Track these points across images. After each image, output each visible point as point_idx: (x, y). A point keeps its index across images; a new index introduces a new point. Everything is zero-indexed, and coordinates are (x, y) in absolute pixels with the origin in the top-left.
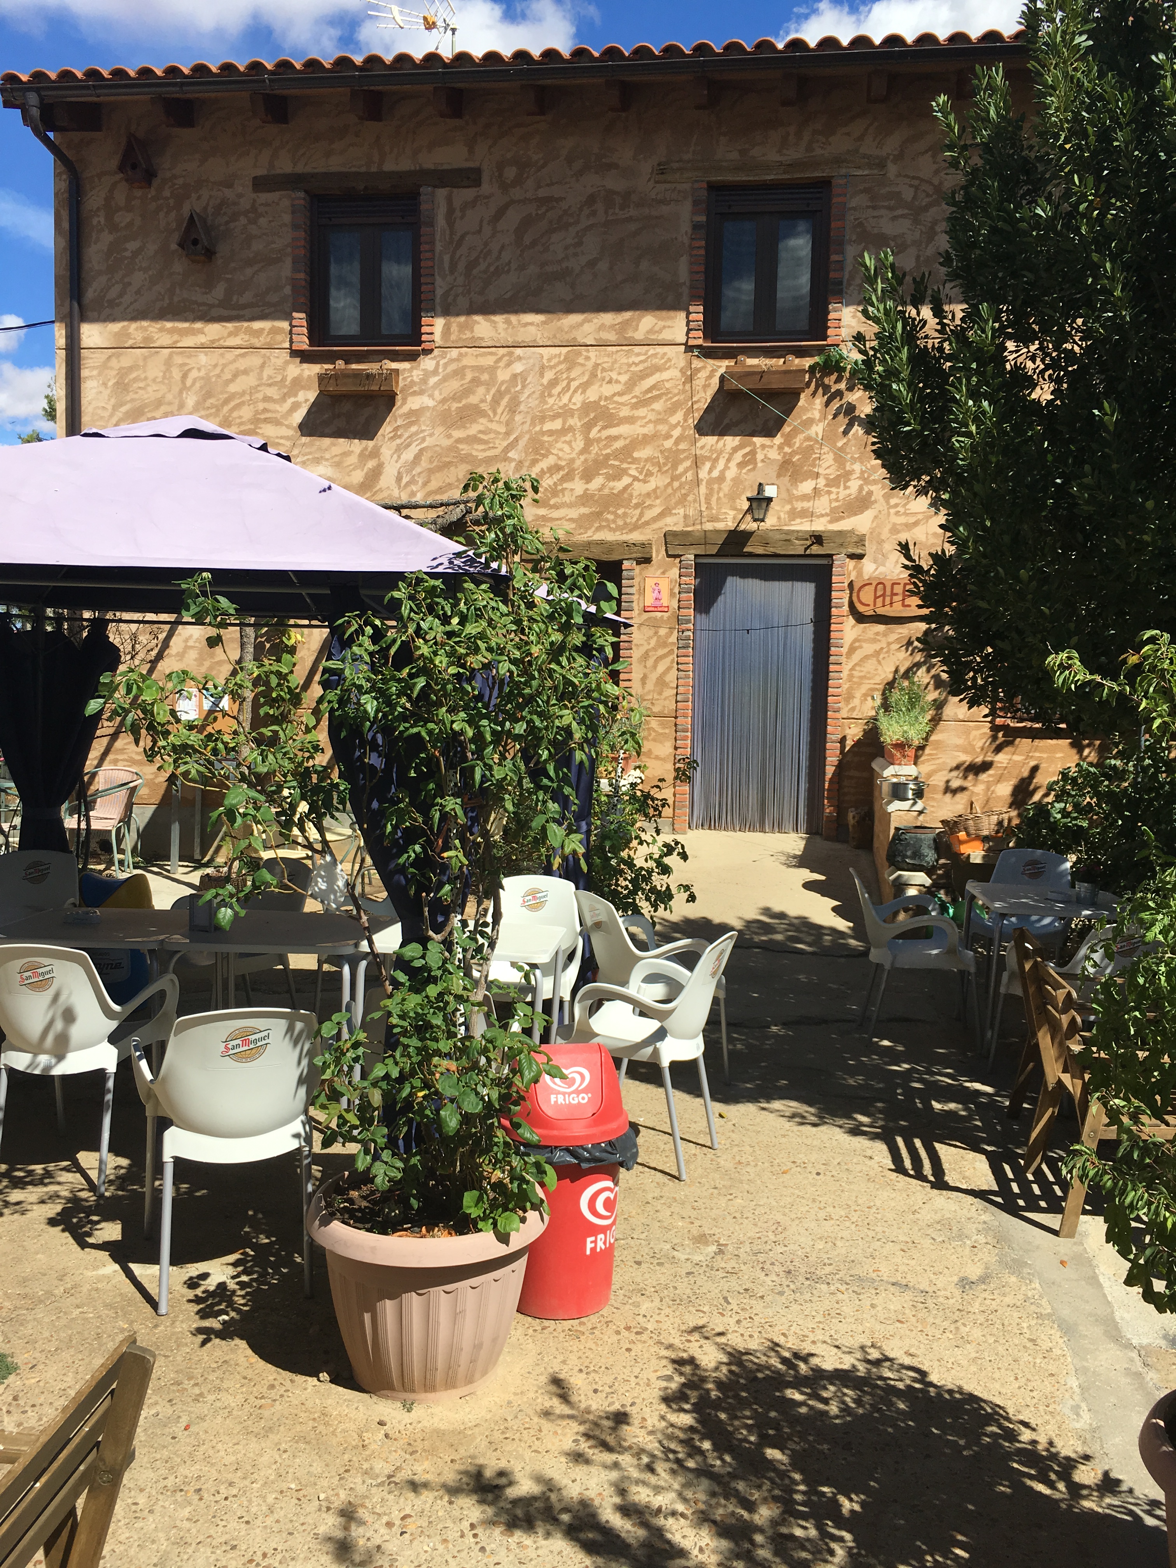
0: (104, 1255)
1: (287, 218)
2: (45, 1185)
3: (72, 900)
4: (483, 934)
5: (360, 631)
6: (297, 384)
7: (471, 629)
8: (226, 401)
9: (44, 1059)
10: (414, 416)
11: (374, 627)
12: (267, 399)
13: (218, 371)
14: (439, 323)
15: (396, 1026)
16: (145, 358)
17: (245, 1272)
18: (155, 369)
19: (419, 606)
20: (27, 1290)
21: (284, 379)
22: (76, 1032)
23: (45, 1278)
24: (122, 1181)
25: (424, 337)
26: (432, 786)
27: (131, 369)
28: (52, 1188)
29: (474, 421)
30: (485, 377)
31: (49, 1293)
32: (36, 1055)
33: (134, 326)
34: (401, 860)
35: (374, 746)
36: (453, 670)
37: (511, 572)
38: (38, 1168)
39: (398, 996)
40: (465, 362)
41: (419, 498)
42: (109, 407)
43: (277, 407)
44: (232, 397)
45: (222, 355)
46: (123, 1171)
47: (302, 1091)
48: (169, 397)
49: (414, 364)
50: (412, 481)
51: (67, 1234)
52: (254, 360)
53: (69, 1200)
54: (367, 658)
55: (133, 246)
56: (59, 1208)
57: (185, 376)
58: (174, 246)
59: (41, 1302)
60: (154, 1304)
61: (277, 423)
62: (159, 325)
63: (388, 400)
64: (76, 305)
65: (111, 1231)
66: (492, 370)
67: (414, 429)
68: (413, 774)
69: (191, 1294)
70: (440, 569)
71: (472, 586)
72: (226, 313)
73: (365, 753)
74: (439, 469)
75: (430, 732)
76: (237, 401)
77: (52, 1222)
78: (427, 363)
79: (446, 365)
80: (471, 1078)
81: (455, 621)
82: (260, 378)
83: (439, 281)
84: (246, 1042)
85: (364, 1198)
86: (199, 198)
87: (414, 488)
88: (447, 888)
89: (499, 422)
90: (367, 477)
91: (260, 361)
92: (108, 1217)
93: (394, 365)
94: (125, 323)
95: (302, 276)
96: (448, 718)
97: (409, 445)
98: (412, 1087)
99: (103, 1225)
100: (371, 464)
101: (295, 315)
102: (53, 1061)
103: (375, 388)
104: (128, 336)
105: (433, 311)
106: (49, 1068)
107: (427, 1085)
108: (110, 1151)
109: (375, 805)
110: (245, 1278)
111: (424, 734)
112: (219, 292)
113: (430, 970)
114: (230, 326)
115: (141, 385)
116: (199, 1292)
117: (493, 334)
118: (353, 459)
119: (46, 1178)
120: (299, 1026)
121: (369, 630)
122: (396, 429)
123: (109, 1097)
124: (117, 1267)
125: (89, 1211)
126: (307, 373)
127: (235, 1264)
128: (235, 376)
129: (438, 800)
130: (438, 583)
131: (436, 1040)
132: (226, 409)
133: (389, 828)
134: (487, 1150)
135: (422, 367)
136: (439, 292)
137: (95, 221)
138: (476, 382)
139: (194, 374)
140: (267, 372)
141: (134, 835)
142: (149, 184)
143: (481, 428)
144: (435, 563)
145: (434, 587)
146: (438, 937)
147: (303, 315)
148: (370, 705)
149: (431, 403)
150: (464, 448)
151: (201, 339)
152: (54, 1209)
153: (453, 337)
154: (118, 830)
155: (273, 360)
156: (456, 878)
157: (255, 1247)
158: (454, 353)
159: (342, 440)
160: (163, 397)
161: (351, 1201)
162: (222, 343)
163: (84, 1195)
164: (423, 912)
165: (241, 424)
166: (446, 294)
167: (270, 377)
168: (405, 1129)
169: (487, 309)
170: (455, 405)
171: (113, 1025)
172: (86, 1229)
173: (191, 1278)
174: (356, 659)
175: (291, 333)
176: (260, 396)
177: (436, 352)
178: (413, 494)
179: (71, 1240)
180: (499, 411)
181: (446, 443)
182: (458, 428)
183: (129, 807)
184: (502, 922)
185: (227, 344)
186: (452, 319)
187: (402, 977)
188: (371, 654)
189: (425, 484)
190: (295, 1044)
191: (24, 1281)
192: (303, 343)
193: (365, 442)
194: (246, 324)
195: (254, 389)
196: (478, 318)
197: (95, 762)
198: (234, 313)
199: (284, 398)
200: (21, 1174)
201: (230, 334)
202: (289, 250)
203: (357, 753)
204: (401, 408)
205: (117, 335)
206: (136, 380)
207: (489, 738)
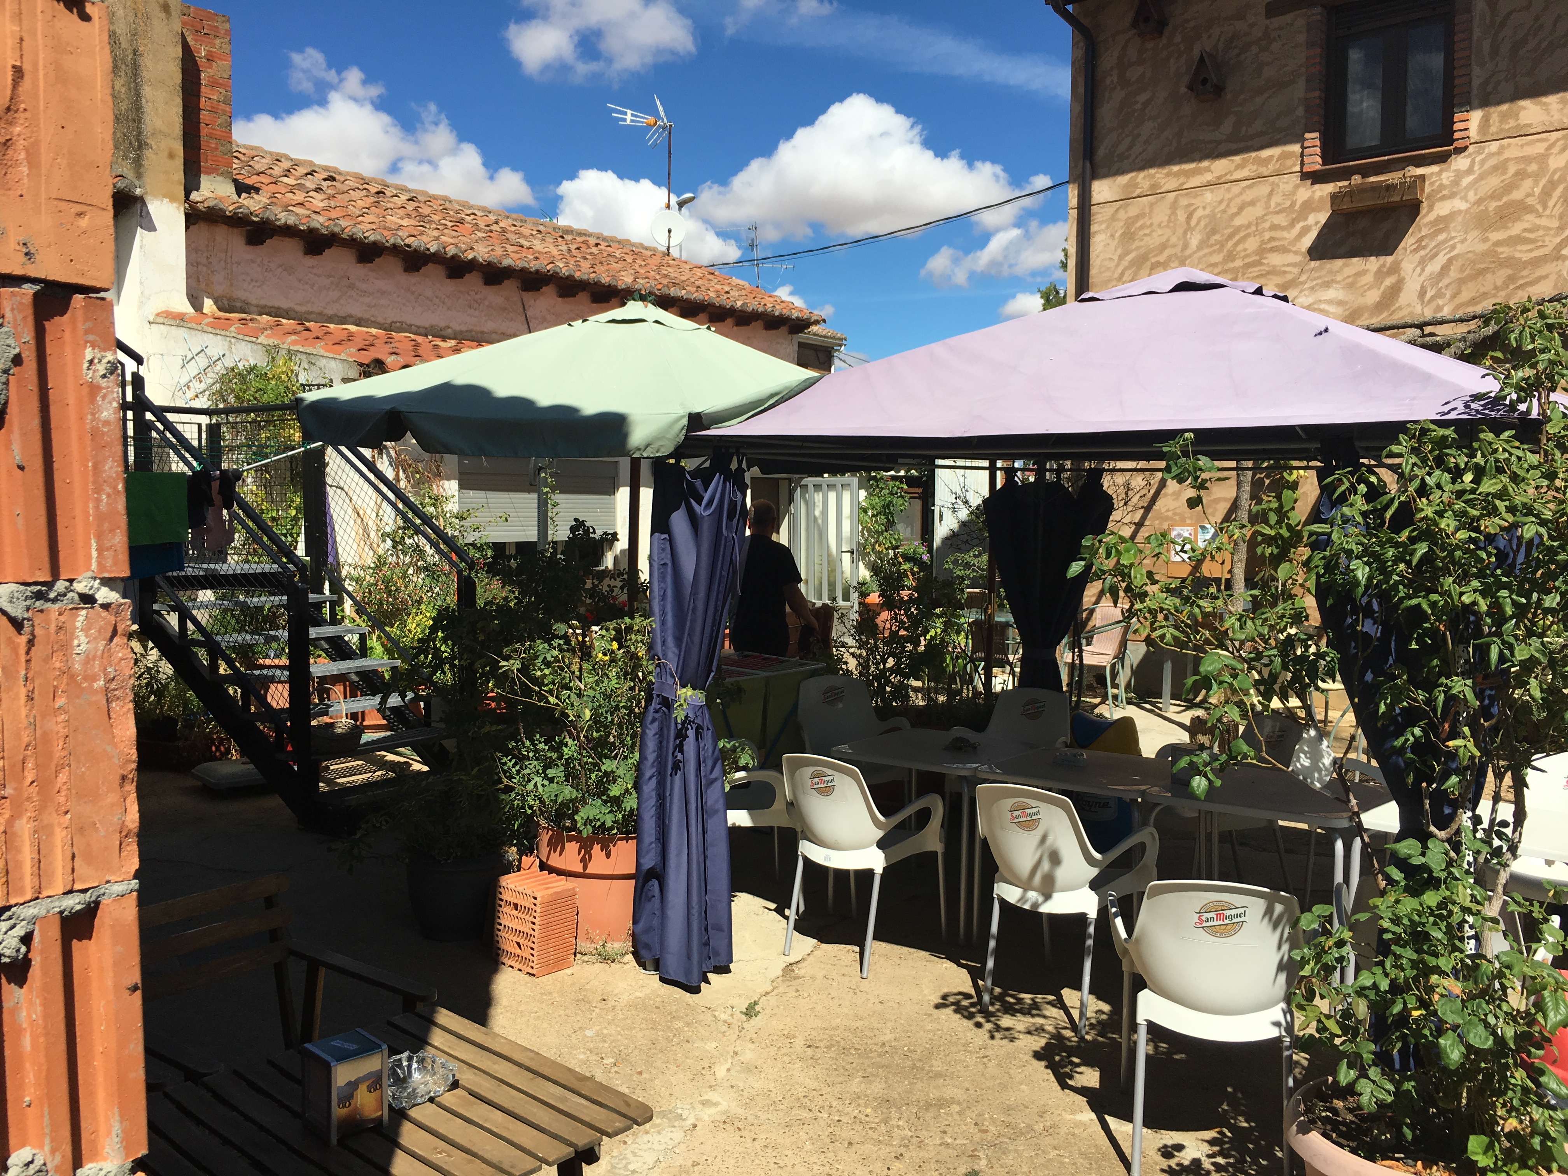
0: (1082, 1101)
1: (1302, 38)
2: (1033, 1016)
3: (1063, 739)
4: (1500, 835)
5: (1353, 490)
6: (1308, 207)
7: (1488, 486)
8: (1231, 236)
9: (1033, 896)
10: (1443, 223)
11: (1369, 484)
12: (1274, 227)
13: (1223, 207)
14: (1476, 117)
15: (1387, 931)
16: (1152, 205)
17: (1221, 1153)
18: (1161, 215)
19: (1424, 461)
20: (1010, 1119)
21: (1293, 204)
22: (1062, 874)
23: (1027, 1111)
24: (1103, 1027)
25: (1456, 135)
26: (1435, 662)
27: (1138, 217)
28: (1039, 1021)
29: (1519, 219)
30: (1533, 167)
31: (1029, 1127)
32: (1025, 890)
33: (1142, 175)
34: (1398, 743)
35: (1368, 612)
36: (1462, 535)
37: (1544, 414)
38: (1027, 997)
39: (1391, 898)
40: (1507, 154)
41: (1446, 312)
42: (1116, 258)
43: (1285, 234)
44: (1238, 229)
45: (1229, 190)
46: (1104, 1017)
47: (1283, 977)
48: (1174, 239)
49: (1443, 166)
50: (1439, 295)
51: (1049, 1071)
52: (1263, 189)
53: (1053, 1037)
54: (1359, 519)
55: (1143, 97)
56: (1043, 1042)
57: (1189, 217)
58: (1183, 90)
59: (1022, 1134)
60: (1127, 1165)
61: (1284, 250)
62: (1165, 170)
63: (1413, 209)
64: (1088, 165)
65: (1090, 1077)
66: (1542, 159)
67: (1442, 237)
68: (1414, 646)
69: (1164, 1163)
70: (1453, 416)
71: (1490, 436)
72: (1234, 146)
73: (1357, 620)
74: (1473, 277)
75: (1433, 605)
76: (1242, 234)
77: (1037, 1055)
78: (1460, 163)
79: (1483, 162)
80: (1479, 1006)
81: (1468, 477)
82: (1268, 206)
83: (1476, 71)
84: (1221, 916)
85: (1351, 1110)
86: (1210, 37)
87: (1440, 302)
88: (1454, 779)
89: (1551, 216)
90: (1384, 296)
91: (1269, 189)
92: (1088, 1063)
93: (1420, 171)
94: (1133, 174)
95: (1317, 93)
96: (1455, 589)
97: (1436, 255)
98: (1405, 1003)
99: (1082, 1069)
100: (1389, 281)
101: (1307, 135)
102: (1041, 899)
103: (1396, 198)
104: (1136, 186)
105: (1469, 105)
106: (1036, 905)
107: (1424, 1004)
108: (1090, 992)
109: (1369, 677)
110: (1220, 1160)
111: (1425, 606)
112: (1227, 127)
113: (1430, 871)
114: (1237, 159)
115: (1147, 231)
116: (1173, 1163)
117: (1545, 118)
118: (1369, 278)
119: (1033, 1010)
120: (1279, 908)
121: (1362, 488)
122: (1421, 239)
123: (1090, 942)
124: (1093, 1116)
125: (1072, 1051)
126: (1318, 194)
127: (1212, 1142)
128: (1241, 209)
129: (1443, 680)
130: (1449, 432)
131: (1436, 955)
132: (1230, 244)
133: (1382, 708)
134: (1501, 1093)
135: (1453, 167)
136: (1476, 83)
137: (1108, 82)
138: (1521, 175)
139: (1200, 213)
140: (1276, 199)
141: (1128, 671)
142: (1161, 33)
143: (1527, 225)
144: (1446, 409)
145: (1444, 438)
146: (1442, 834)
147: (1316, 135)
148: (1362, 572)
149: (1463, 206)
150: (1504, 251)
151: (1208, 177)
152: (1039, 1043)
153: (1493, 129)
154: (1113, 666)
155: (1282, 186)
156: (1466, 768)
157: (1233, 1128)
158: (1494, 146)
159: (1355, 260)
160: (1168, 240)
161: (1335, 1111)
162: (1230, 177)
163: (1068, 1033)
164: (1422, 804)
165: (1247, 256)
166: (1486, 82)
167: (1278, 204)
168: (1399, 1045)
169: (1535, 91)
170: (1493, 205)
171: (1094, 872)
172: (1067, 1070)
173: (1165, 1146)
174: (1346, 520)
175: (1302, 155)
176: (1267, 225)
177: (1471, 149)
178: (1439, 308)
179: (1053, 1078)
180: (1551, 204)
181: (1482, 247)
182: (1497, 229)
183: (1123, 644)
184: (1526, 824)
185: (1234, 177)
186: (1492, 109)
187: (1396, 874)
188: (1364, 514)
189: (1454, 296)
190: (1275, 927)
191: (1008, 1110)
192: (1315, 163)
193: (1382, 259)
194: (1253, 154)
195: (1262, 219)
196: (1523, 103)
197: (1094, 599)
198: (1242, 145)
199: (1292, 224)
200: (1012, 1000)
201: (1237, 167)
202: (1303, 69)
203: (1349, 620)
204: (1426, 217)
205: (1126, 186)
206: (1142, 228)
207: (1509, 610)
